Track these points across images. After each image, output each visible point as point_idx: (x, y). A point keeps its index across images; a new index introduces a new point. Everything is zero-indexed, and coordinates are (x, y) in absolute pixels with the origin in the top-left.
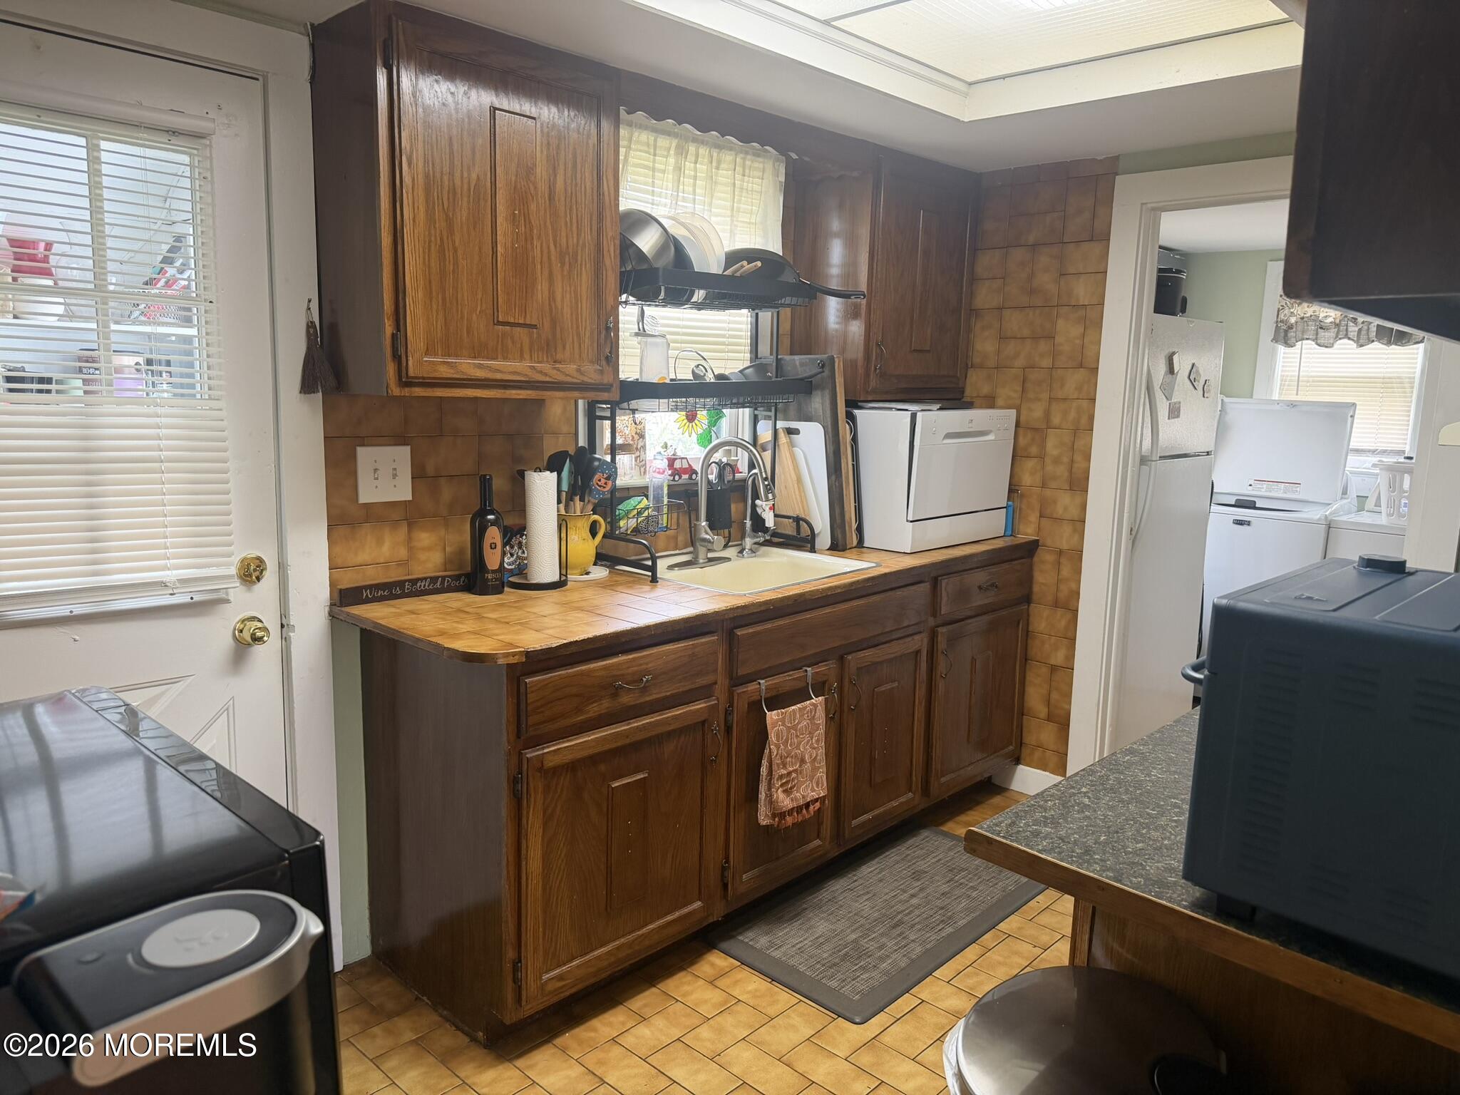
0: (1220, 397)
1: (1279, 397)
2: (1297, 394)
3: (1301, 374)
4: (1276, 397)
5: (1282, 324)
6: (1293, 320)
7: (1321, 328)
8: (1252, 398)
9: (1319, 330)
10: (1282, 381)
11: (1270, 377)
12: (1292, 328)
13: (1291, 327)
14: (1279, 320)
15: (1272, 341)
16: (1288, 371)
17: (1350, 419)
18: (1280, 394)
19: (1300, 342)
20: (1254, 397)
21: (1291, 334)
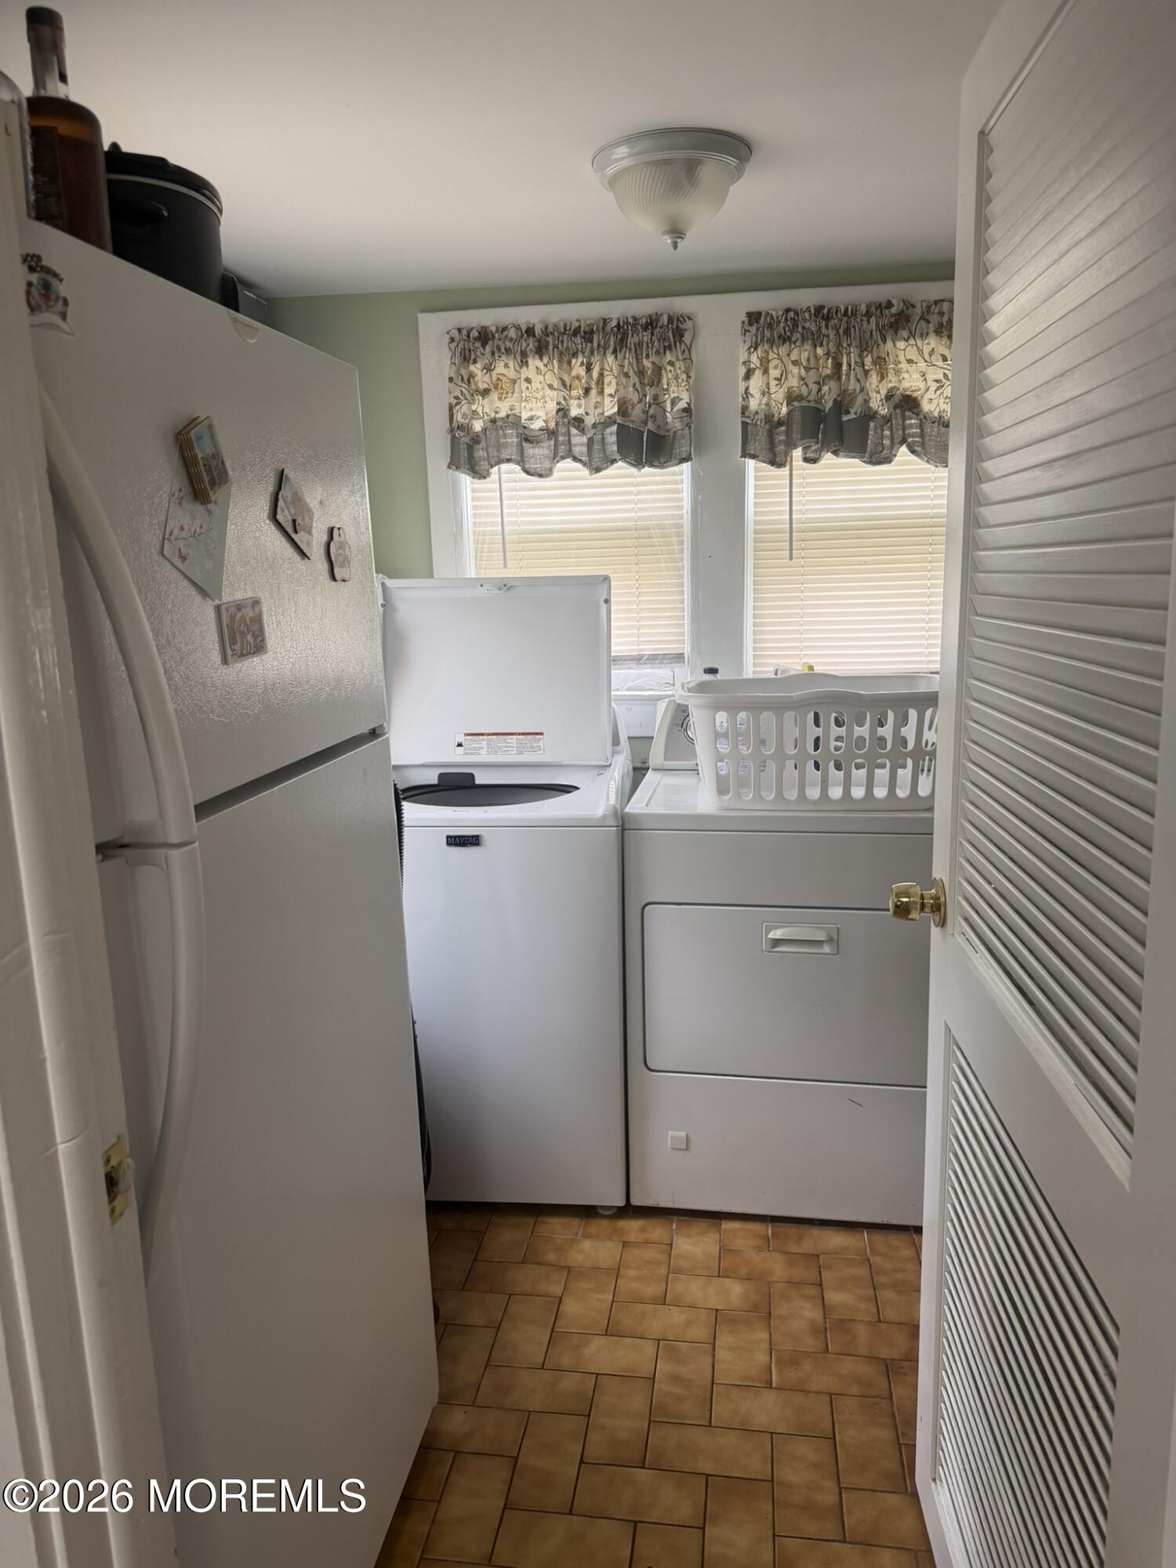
0: (377, 579)
1: (477, 573)
2: (505, 566)
3: (506, 528)
4: (471, 573)
5: (462, 434)
6: (478, 426)
7: (527, 440)
8: (431, 576)
9: (524, 444)
10: (476, 542)
11: (457, 535)
12: (478, 442)
13: (476, 440)
14: (455, 424)
15: (449, 467)
16: (486, 524)
17: (604, 606)
18: (478, 568)
19: (496, 468)
20: (435, 576)
21: (480, 453)
